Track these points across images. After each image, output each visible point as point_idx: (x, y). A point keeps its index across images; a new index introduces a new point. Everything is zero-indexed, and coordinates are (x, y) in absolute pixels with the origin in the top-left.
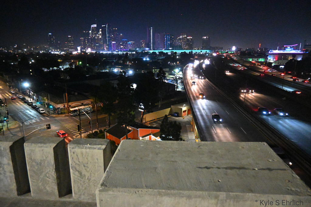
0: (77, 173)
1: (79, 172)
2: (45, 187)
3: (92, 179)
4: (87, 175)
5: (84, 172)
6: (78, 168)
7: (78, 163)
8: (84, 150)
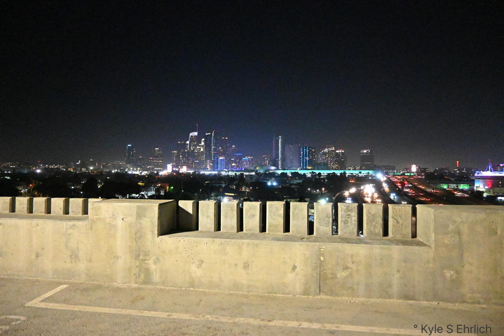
0: (395, 221)
1: (396, 220)
2: (375, 231)
3: (404, 224)
4: (401, 222)
5: (399, 220)
6: (396, 218)
7: (396, 214)
8: (400, 207)
